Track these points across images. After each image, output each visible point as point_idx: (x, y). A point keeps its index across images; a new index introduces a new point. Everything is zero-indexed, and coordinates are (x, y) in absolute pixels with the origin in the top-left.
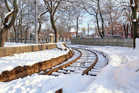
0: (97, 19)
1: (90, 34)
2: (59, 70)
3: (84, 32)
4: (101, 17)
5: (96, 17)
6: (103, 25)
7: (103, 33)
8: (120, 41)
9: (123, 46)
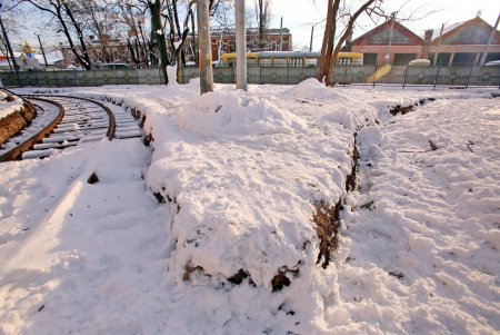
0: (63, 22)
1: (51, 61)
2: (35, 146)
3: (29, 54)
4: (73, 21)
5: (59, 17)
6: (81, 38)
7: (87, 58)
8: (130, 74)
9: (138, 84)
